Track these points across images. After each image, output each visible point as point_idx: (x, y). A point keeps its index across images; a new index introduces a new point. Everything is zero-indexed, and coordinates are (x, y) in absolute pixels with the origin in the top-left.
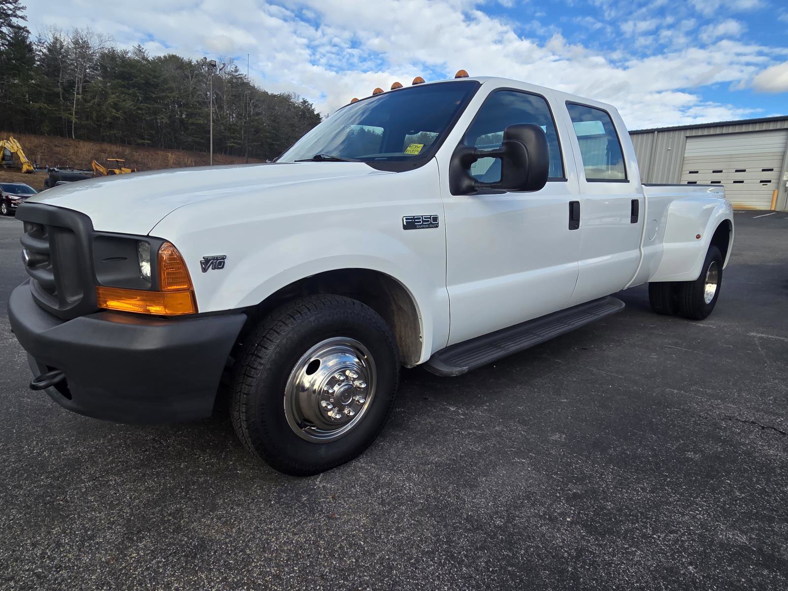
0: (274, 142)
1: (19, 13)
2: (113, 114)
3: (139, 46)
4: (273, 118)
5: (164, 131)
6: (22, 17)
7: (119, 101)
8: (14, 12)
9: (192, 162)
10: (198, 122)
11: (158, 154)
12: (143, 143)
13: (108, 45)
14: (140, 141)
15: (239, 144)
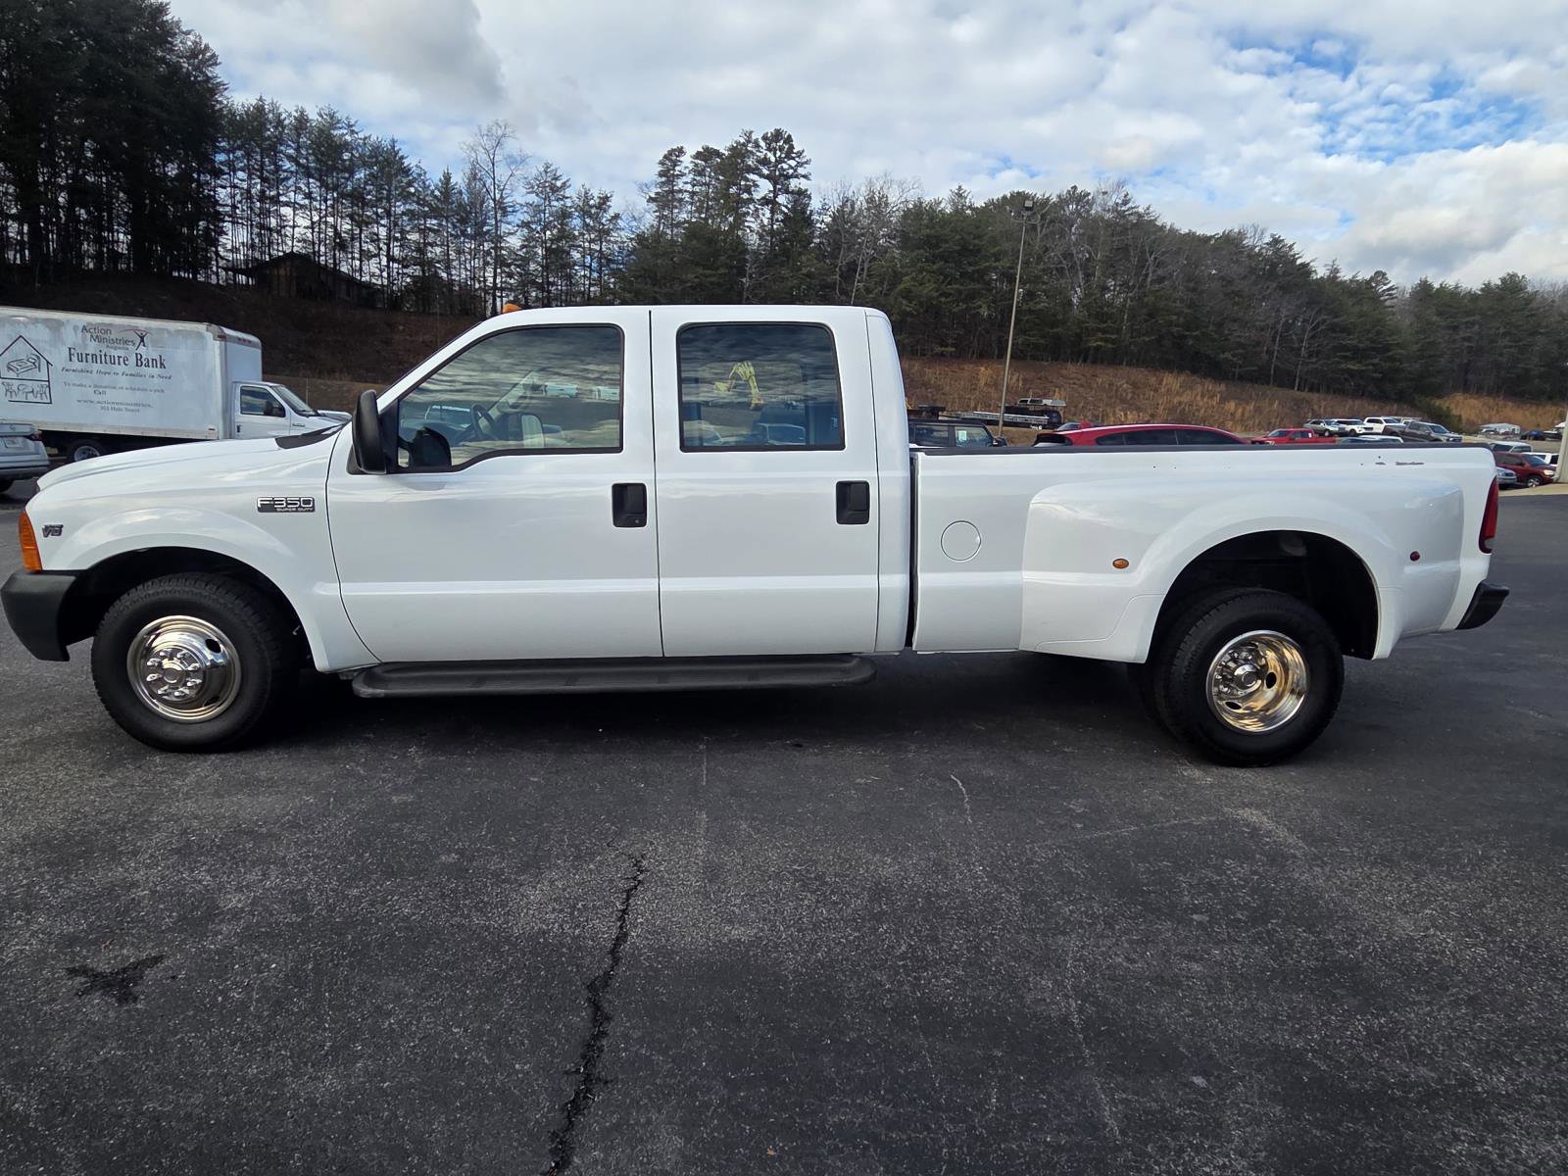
0: (1188, 333)
1: (801, 171)
2: (904, 307)
3: (960, 187)
4: (1192, 285)
5: (980, 329)
6: (805, 177)
7: (914, 286)
8: (795, 171)
9: (1018, 380)
10: (1039, 307)
11: (963, 369)
12: (942, 352)
13: (912, 197)
14: (938, 349)
15: (1113, 342)
